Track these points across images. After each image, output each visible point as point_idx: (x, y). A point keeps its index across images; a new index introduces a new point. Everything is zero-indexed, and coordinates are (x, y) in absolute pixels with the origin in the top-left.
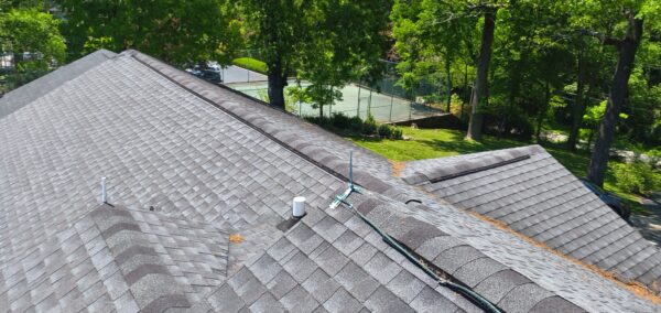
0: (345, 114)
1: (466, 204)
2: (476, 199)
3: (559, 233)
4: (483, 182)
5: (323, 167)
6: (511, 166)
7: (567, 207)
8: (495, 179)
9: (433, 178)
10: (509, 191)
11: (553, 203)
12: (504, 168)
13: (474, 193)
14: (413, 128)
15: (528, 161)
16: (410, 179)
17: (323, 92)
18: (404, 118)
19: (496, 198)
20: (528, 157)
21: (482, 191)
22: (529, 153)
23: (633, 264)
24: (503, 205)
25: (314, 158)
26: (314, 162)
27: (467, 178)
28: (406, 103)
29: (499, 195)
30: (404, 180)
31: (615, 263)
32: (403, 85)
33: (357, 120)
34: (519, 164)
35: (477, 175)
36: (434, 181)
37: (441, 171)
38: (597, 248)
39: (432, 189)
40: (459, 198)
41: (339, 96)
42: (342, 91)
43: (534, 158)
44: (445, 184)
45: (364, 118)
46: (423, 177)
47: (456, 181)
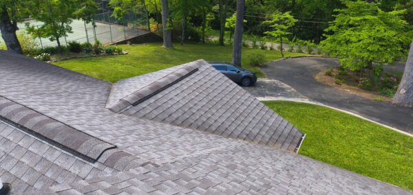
0: (78, 42)
1: (161, 117)
2: (169, 110)
3: (224, 120)
4: (171, 96)
5: (22, 128)
6: (187, 79)
7: (226, 100)
8: (178, 92)
9: (134, 101)
10: (189, 98)
11: (217, 99)
12: (183, 82)
13: (166, 106)
14: (128, 46)
15: (198, 72)
16: (115, 107)
17: (56, 28)
18: (121, 38)
19: (180, 106)
20: (197, 70)
21: (171, 103)
22: (198, 66)
23: (267, 128)
24: (186, 110)
25: (13, 120)
26: (14, 123)
27: (159, 96)
28: (120, 28)
29: (183, 103)
30: (110, 109)
31: (258, 131)
32: (116, 16)
33: (88, 45)
34: (192, 76)
35: (166, 91)
36: (135, 104)
37: (139, 95)
38: (246, 124)
39: (134, 111)
40: (156, 113)
41: (70, 30)
42: (70, 25)
43: (201, 69)
44: (144, 104)
45: (93, 43)
46: (127, 103)
47: (152, 100)
